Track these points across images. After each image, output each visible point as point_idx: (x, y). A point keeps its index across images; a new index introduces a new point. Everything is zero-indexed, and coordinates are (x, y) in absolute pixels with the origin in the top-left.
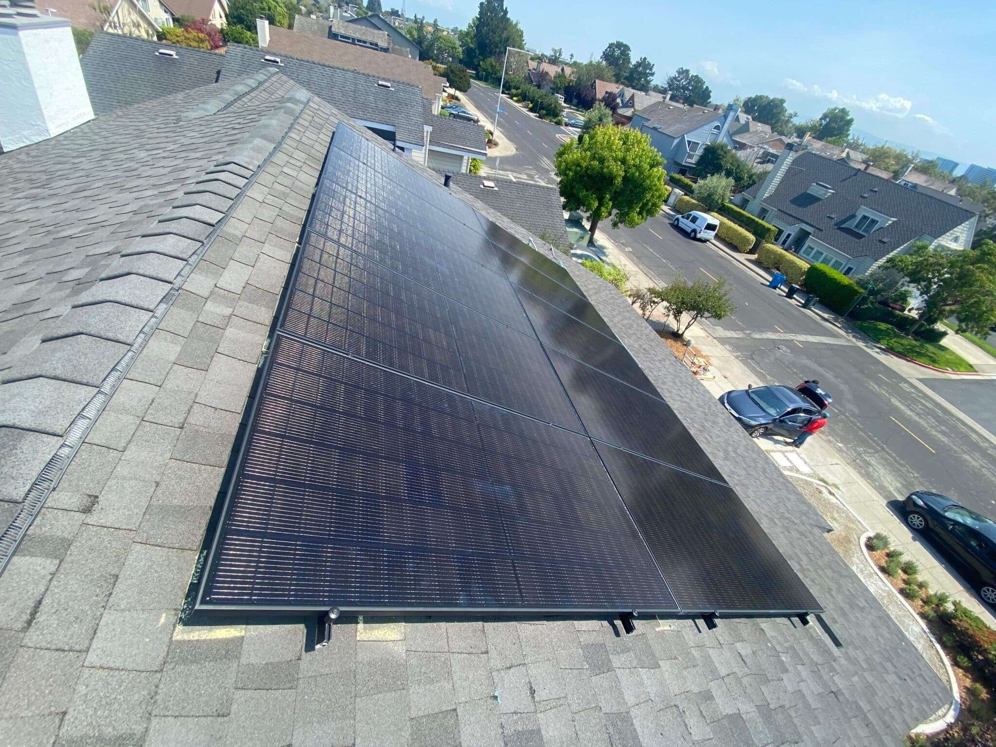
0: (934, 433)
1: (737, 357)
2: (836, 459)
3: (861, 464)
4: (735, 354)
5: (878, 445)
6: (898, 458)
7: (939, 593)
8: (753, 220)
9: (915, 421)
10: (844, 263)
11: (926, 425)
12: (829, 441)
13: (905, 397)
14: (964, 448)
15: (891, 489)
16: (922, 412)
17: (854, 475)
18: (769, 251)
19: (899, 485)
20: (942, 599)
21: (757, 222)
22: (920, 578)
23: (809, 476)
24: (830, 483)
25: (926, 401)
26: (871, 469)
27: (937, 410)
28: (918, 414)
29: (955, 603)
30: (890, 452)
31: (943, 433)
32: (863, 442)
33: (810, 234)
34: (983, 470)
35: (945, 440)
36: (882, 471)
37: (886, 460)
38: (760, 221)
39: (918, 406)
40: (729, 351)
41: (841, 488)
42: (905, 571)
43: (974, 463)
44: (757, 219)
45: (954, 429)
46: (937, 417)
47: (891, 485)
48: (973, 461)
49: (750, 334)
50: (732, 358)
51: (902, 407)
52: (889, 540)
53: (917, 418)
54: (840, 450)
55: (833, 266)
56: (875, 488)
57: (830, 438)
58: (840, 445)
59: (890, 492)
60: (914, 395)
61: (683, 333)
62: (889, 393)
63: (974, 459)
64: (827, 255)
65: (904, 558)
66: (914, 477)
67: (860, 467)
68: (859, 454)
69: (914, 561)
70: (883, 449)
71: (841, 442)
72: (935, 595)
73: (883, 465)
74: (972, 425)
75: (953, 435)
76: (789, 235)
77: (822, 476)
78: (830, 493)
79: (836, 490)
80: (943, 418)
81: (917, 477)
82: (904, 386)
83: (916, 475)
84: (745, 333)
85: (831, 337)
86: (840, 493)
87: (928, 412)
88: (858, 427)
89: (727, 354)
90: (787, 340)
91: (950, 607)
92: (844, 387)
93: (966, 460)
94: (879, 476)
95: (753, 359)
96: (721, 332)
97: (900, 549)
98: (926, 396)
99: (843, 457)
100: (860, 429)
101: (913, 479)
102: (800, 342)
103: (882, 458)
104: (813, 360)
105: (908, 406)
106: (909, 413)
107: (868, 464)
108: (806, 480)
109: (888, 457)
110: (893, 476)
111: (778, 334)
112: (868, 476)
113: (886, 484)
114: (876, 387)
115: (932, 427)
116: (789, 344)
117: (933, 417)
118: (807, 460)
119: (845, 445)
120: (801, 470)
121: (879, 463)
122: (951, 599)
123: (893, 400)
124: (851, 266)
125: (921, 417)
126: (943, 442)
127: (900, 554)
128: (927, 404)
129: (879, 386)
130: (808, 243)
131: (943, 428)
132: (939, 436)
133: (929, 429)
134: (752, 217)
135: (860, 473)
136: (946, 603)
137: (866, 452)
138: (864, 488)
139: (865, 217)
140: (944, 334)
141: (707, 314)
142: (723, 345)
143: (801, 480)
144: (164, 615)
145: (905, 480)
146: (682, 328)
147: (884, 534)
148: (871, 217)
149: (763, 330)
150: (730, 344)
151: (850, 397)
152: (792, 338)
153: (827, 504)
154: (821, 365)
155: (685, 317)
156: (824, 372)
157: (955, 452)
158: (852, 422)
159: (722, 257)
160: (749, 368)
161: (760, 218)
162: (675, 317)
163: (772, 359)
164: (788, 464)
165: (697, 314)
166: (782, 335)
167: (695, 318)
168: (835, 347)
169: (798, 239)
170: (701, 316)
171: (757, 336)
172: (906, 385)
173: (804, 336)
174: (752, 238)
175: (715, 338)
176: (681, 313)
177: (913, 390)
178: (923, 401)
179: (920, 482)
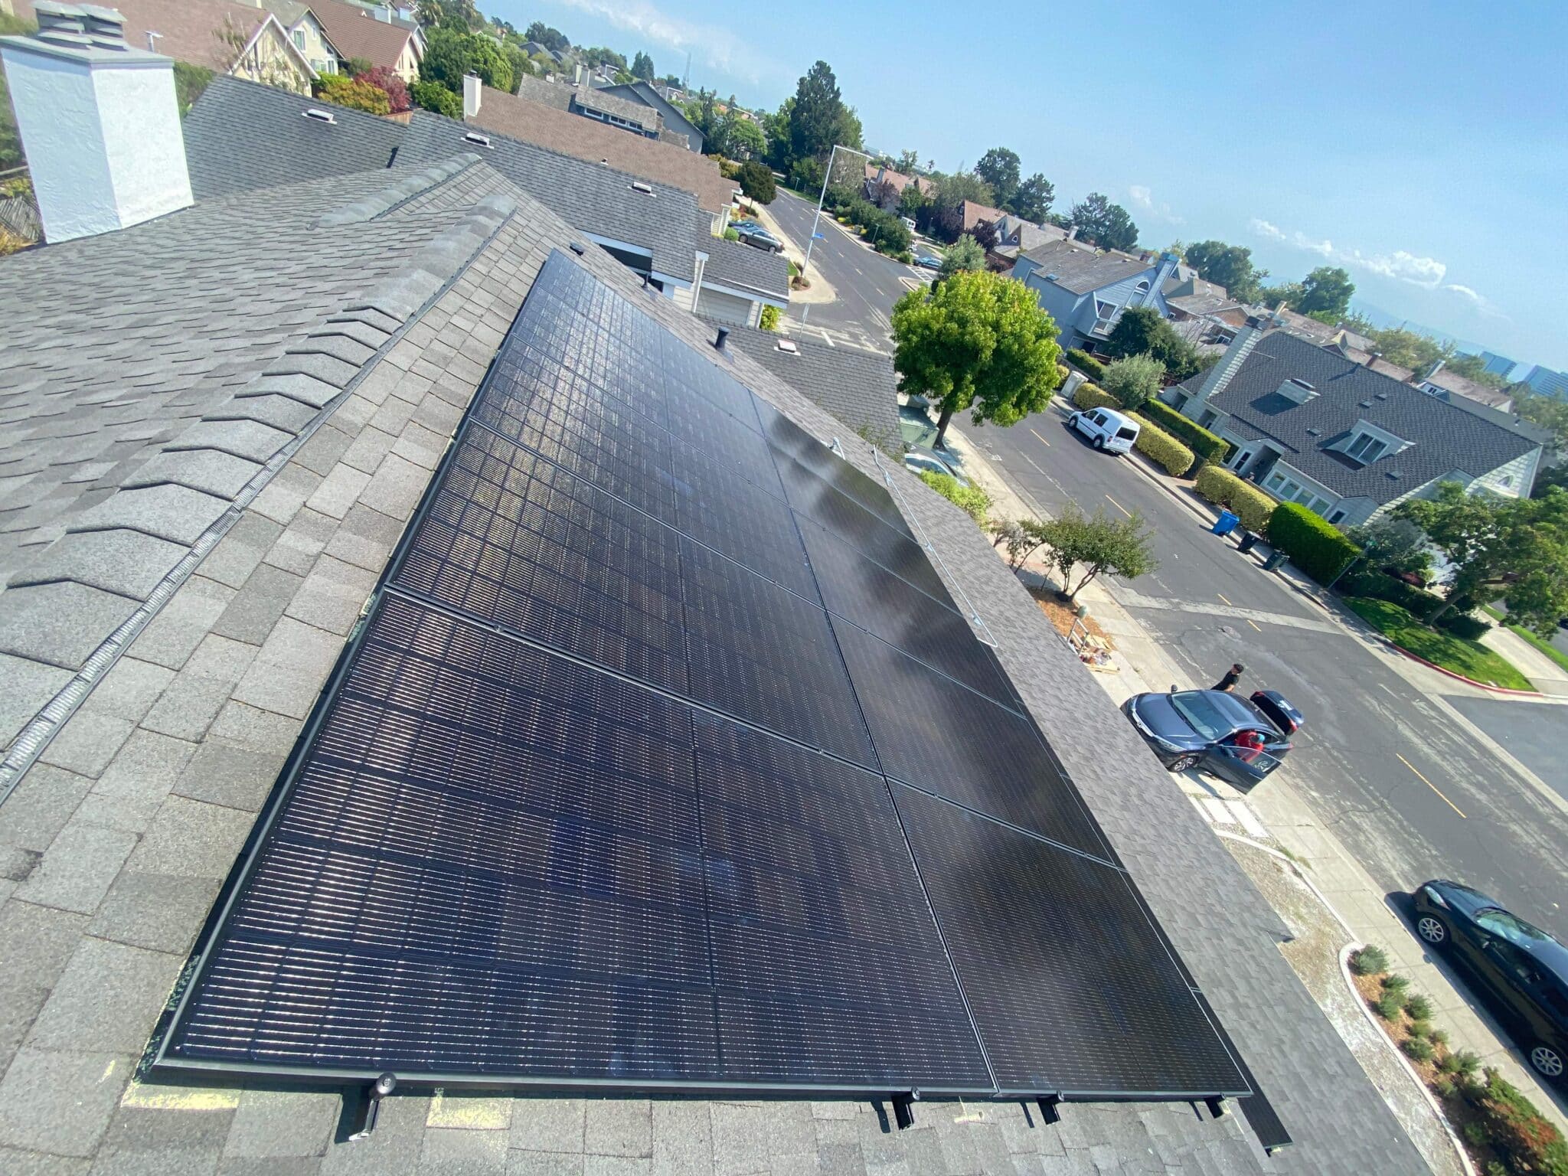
0: (1465, 785)
1: (1157, 640)
2: (1308, 817)
3: (1347, 827)
4: (1154, 634)
5: (1375, 798)
6: (1405, 823)
7: (1463, 1051)
8: (1192, 428)
9: (1436, 764)
10: (1331, 505)
11: (1452, 772)
12: (1297, 787)
13: (1420, 723)
14: (1512, 813)
15: (1394, 873)
16: (1447, 750)
17: (1335, 845)
18: (1215, 477)
19: (1406, 867)
20: (1467, 1064)
21: (1198, 432)
22: (1434, 1025)
23: (1262, 842)
24: (1296, 856)
25: (1453, 731)
26: (1362, 838)
27: (1470, 747)
28: (1439, 752)
29: (1488, 1072)
30: (1394, 811)
31: (1480, 786)
32: (1350, 791)
33: (1279, 455)
34: (1542, 851)
35: (1482, 797)
36: (1380, 843)
37: (1387, 823)
38: (1203, 430)
39: (1440, 739)
40: (1145, 628)
41: (1313, 866)
42: (1410, 1012)
43: (1527, 839)
44: (1197, 427)
45: (1497, 781)
46: (1469, 759)
47: (1394, 866)
48: (1527, 836)
49: (1179, 603)
50: (1149, 640)
51: (1416, 740)
52: (1386, 958)
53: (1438, 759)
54: (1313, 802)
55: (1313, 508)
56: (1369, 870)
57: (1298, 781)
58: (1314, 794)
59: (1391, 877)
60: (1434, 721)
61: (1074, 594)
62: (1396, 716)
63: (1527, 832)
64: (1304, 491)
65: (1411, 991)
66: (1432, 856)
67: (1346, 832)
68: (1345, 812)
69: (1426, 995)
70: (1382, 803)
71: (1317, 790)
72: (1457, 1055)
73: (1382, 833)
74: (1525, 776)
75: (1495, 791)
76: (1247, 455)
77: (1283, 844)
78: (1296, 873)
79: (1305, 868)
80: (1480, 762)
81: (1436, 856)
82: (1419, 705)
83: (1434, 852)
84: (1171, 603)
85: (1306, 618)
86: (1311, 873)
87: (1457, 751)
88: (1344, 767)
89: (1142, 634)
90: (1239, 619)
91: (1479, 1078)
92: (1323, 700)
93: (1514, 833)
94: (1375, 850)
95: (1181, 644)
96: (1133, 597)
97: (1403, 974)
98: (1453, 725)
99: (1319, 815)
100: (1348, 770)
101: (1430, 860)
102: (1257, 623)
103: (1380, 820)
104: (1277, 653)
105: (1424, 738)
106: (1426, 749)
107: (1357, 828)
108: (1258, 849)
109: (1390, 819)
110: (1398, 851)
111: (1223, 607)
112: (1356, 849)
113: (1386, 865)
114: (1375, 703)
115: (1462, 775)
116: (1240, 624)
117: (1465, 760)
118: (1261, 816)
119: (1323, 795)
120: (1250, 831)
121: (1376, 829)
122: (1482, 1064)
123: (1400, 727)
124: (1341, 510)
125: (1444, 758)
126: (1478, 800)
127: (1404, 983)
128: (1456, 738)
129: (1380, 703)
130: (1276, 469)
131: (1480, 778)
132: (1473, 790)
133: (1458, 778)
134: (1191, 423)
135: (1343, 842)
136: (1474, 1070)
137: (1355, 808)
138: (1350, 868)
139: (1364, 437)
140: (1486, 627)
141: (1111, 569)
142: (1136, 618)
143: (1250, 847)
144: (113, 1063)
145: (1416, 860)
146: (1073, 586)
147: (1380, 947)
148: (1375, 437)
149: (1200, 599)
150: (1147, 618)
151: (1333, 717)
152: (1246, 615)
153: (1289, 891)
154: (1286, 662)
155: (1079, 569)
156: (1294, 675)
157: (1499, 819)
158: (1335, 758)
159: (1140, 480)
160: (1174, 658)
161: (1202, 426)
162: (1062, 569)
163: (1212, 647)
164: (1230, 820)
165: (1097, 567)
166: (1229, 609)
167: (1093, 573)
168: (1311, 635)
169: (1262, 462)
170: (1103, 571)
171: (1190, 608)
172: (1422, 704)
173: (1265, 614)
174: (1189, 455)
175: (1123, 606)
176: (1072, 563)
177: (1433, 713)
178: (1449, 732)
179: (1439, 864)
